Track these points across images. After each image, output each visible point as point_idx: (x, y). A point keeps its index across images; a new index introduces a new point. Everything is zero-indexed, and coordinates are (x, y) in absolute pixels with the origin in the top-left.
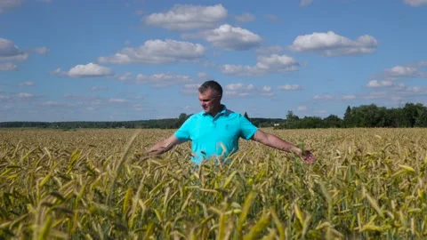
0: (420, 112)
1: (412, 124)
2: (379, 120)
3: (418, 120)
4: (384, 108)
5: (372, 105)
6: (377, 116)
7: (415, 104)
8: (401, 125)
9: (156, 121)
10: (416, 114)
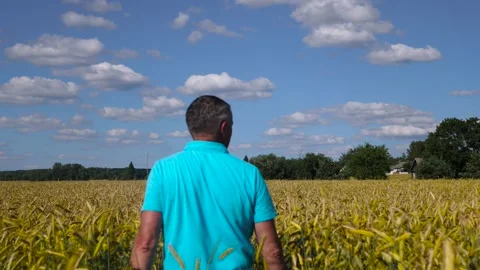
0: (321, 163)
1: (313, 175)
2: (278, 171)
3: (318, 172)
4: (283, 158)
5: (271, 155)
6: (276, 167)
7: (316, 154)
8: (301, 178)
9: (24, 172)
10: (317, 165)
